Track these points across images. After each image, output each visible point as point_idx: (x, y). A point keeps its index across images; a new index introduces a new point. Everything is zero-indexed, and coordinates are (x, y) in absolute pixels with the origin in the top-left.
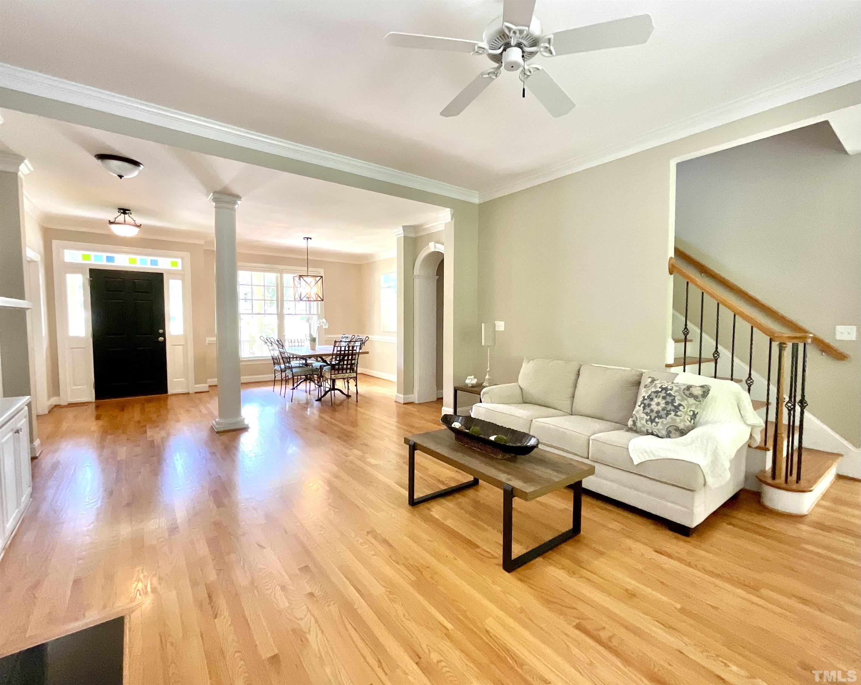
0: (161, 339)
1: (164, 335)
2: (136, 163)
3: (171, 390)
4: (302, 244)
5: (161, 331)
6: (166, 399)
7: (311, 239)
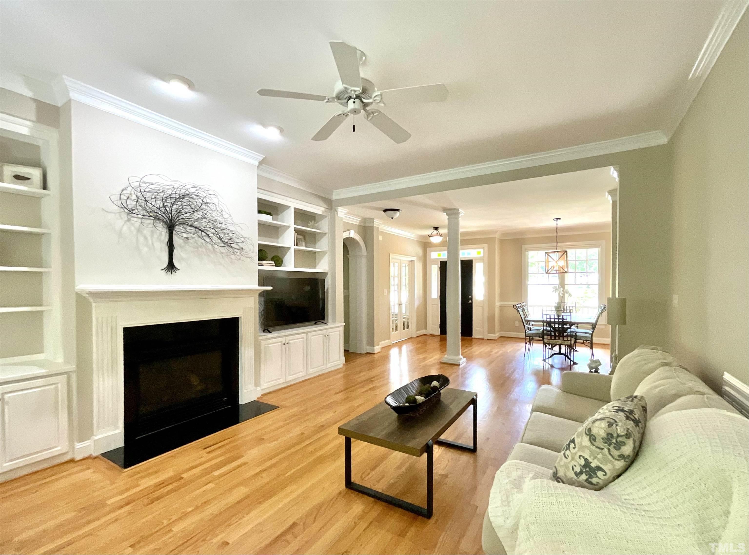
0: (470, 301)
1: (472, 300)
2: (397, 210)
3: (474, 335)
4: (553, 224)
5: (470, 296)
6: (471, 340)
7: (559, 219)
